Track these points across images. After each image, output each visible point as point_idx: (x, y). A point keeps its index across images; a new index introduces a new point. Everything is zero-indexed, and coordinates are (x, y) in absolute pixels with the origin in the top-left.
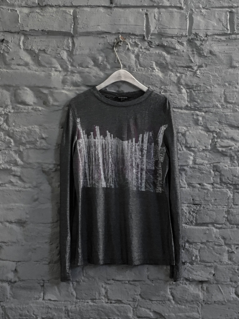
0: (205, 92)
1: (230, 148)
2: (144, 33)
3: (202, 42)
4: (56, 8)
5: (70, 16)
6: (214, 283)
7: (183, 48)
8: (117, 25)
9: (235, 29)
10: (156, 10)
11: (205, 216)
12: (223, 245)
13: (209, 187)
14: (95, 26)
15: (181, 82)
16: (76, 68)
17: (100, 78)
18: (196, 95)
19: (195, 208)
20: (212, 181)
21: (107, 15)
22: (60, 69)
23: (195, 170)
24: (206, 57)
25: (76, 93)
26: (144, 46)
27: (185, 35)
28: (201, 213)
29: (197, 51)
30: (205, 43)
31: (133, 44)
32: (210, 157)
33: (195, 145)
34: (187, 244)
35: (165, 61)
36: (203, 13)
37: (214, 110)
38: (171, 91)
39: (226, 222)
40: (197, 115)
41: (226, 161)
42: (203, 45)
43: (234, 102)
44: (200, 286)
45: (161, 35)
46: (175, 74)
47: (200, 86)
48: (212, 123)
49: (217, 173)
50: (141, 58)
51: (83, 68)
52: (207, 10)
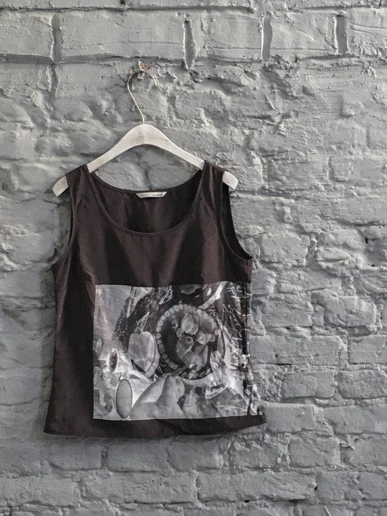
0: (295, 163)
1: (341, 262)
2: (183, 56)
3: (289, 72)
4: (22, 13)
5: (47, 27)
6: (316, 504)
7: (255, 83)
8: (134, 43)
9: (348, 48)
10: (204, 14)
11: (299, 384)
12: (331, 436)
13: (305, 332)
14: (94, 45)
15: (252, 146)
16: (61, 122)
17: (104, 139)
18: (279, 168)
19: (280, 370)
20: (310, 321)
21: (116, 25)
22: (32, 125)
23: (280, 304)
24: (297, 98)
25: (61, 168)
26: (183, 81)
27: (258, 59)
28: (292, 380)
29: (279, 87)
30: (293, 74)
31: (164, 76)
32: (307, 279)
33: (278, 259)
34: (267, 436)
35: (222, 107)
36: (290, 19)
37: (311, 194)
38: (235, 162)
39: (336, 395)
40: (282, 204)
41: (334, 285)
42: (291, 77)
43: (347, 179)
44: (292, 508)
45: (214, 60)
46: (240, 130)
47: (287, 151)
48: (308, 218)
49: (318, 308)
50: (179, 103)
51: (73, 123)
52: (296, 14)
